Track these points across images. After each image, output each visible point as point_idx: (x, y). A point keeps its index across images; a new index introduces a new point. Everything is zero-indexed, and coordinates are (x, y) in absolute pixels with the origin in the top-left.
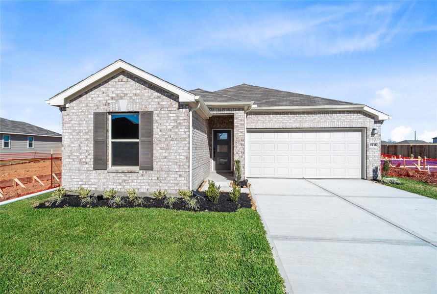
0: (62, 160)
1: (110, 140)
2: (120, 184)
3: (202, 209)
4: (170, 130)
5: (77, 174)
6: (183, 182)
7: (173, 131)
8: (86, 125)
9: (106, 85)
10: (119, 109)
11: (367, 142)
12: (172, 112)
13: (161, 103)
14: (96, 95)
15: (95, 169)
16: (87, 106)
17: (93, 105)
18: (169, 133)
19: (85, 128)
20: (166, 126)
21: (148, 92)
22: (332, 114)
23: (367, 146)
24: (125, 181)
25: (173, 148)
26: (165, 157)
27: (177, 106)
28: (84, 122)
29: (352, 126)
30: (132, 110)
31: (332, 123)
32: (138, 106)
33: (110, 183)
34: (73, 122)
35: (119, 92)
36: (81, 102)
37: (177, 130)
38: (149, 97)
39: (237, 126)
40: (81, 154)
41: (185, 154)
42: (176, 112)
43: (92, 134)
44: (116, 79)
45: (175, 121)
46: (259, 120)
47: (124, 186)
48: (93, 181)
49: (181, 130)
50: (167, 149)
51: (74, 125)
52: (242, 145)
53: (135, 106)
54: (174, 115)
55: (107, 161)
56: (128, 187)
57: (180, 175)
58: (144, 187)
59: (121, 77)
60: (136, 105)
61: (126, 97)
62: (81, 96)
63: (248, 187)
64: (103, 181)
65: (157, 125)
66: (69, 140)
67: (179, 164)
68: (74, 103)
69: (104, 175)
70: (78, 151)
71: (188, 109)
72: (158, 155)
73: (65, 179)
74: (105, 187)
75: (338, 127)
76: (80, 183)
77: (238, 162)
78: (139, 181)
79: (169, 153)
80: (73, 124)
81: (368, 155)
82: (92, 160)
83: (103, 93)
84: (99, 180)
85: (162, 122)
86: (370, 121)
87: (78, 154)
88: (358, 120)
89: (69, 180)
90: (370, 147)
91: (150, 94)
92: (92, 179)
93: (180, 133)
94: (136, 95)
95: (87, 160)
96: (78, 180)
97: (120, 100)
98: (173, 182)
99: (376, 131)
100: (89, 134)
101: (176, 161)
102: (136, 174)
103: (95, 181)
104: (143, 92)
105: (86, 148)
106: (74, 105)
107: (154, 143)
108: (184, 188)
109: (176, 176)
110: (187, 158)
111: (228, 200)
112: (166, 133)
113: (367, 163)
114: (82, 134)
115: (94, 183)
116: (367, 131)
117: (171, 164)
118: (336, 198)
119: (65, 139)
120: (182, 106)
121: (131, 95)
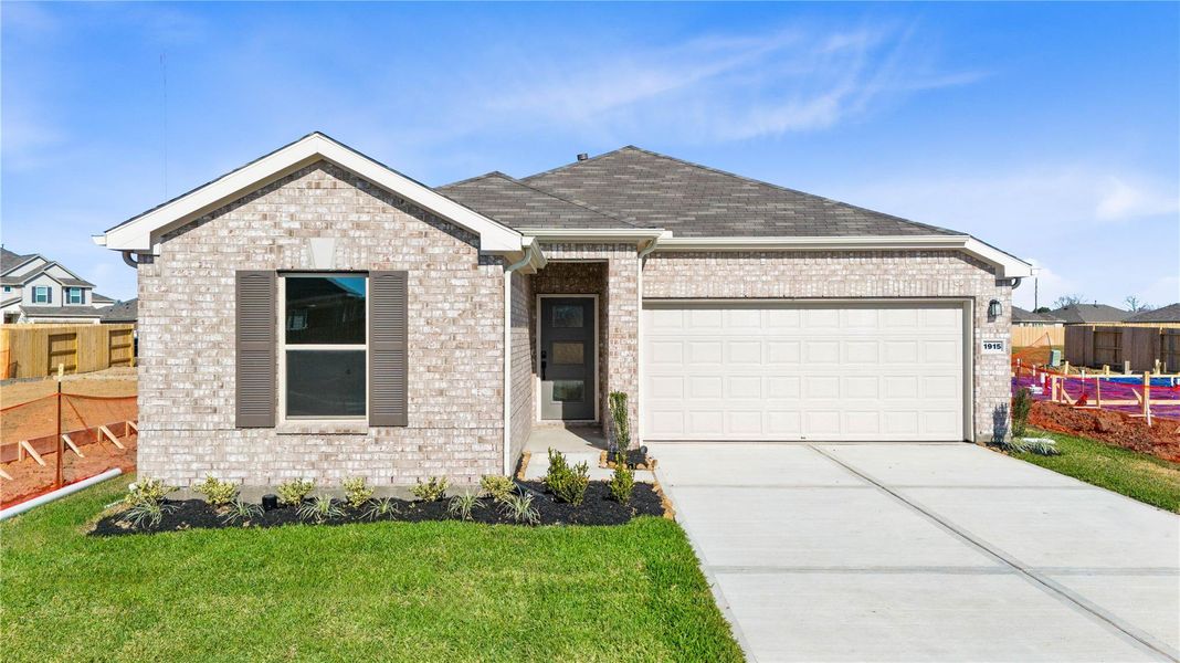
0: (140, 402)
1: (283, 347)
2: (313, 465)
3: (546, 519)
4: (454, 321)
5: (187, 442)
6: (487, 455)
7: (462, 322)
8: (213, 305)
9: (273, 196)
10: (309, 261)
11: (974, 339)
12: (459, 274)
13: (430, 250)
14: (242, 223)
15: (240, 426)
16: (215, 251)
17: (235, 250)
18: (452, 329)
19: (211, 314)
20: (444, 311)
21: (393, 218)
22: (882, 257)
23: (974, 349)
24: (327, 456)
25: (462, 367)
26: (441, 393)
27: (473, 258)
28: (208, 298)
29: (934, 294)
30: (347, 267)
31: (880, 284)
32: (364, 255)
33: (284, 464)
34: (172, 296)
35: (310, 217)
36: (197, 240)
37: (472, 322)
38: (396, 234)
39: (618, 296)
40: (197, 385)
41: (495, 383)
42: (471, 274)
43: (230, 330)
44: (302, 182)
45: (468, 297)
46: (677, 274)
47: (325, 471)
48: (233, 459)
49: (483, 322)
50: (447, 370)
51: (176, 306)
52: (629, 349)
53: (356, 255)
54: (466, 282)
55: (275, 403)
56: (337, 473)
57: (480, 437)
58: (382, 473)
59: (317, 174)
60: (359, 252)
61: (329, 231)
62: (196, 224)
63: (650, 466)
64: (263, 458)
65: (419, 306)
66: (161, 346)
67: (478, 408)
68: (175, 244)
69: (267, 442)
70: (187, 377)
71: (501, 267)
72: (421, 386)
73: (149, 455)
74: (270, 474)
75: (896, 294)
76: (195, 466)
77: (620, 398)
78: (367, 457)
79: (451, 382)
80: (172, 303)
81: (977, 373)
82: (233, 401)
83: (265, 217)
84: (252, 456)
85: (431, 298)
86: (983, 280)
87: (188, 386)
88: (951, 276)
89: (161, 459)
90: (984, 351)
91: (398, 226)
92: (231, 454)
93: (479, 329)
94: (358, 226)
95: (215, 403)
96: (189, 458)
97: (312, 239)
98: (462, 455)
99: (997, 307)
100: (223, 328)
101: (470, 401)
102: (360, 438)
103: (241, 459)
104: (378, 218)
105: (212, 369)
106: (177, 248)
107: (409, 353)
108: (493, 472)
109: (469, 439)
110: (499, 393)
111: (604, 499)
112: (443, 329)
113: (974, 397)
114: (200, 330)
115: (236, 465)
116: (975, 307)
117: (455, 409)
118: (874, 492)
119: (149, 344)
120: (485, 258)
121: (345, 226)
